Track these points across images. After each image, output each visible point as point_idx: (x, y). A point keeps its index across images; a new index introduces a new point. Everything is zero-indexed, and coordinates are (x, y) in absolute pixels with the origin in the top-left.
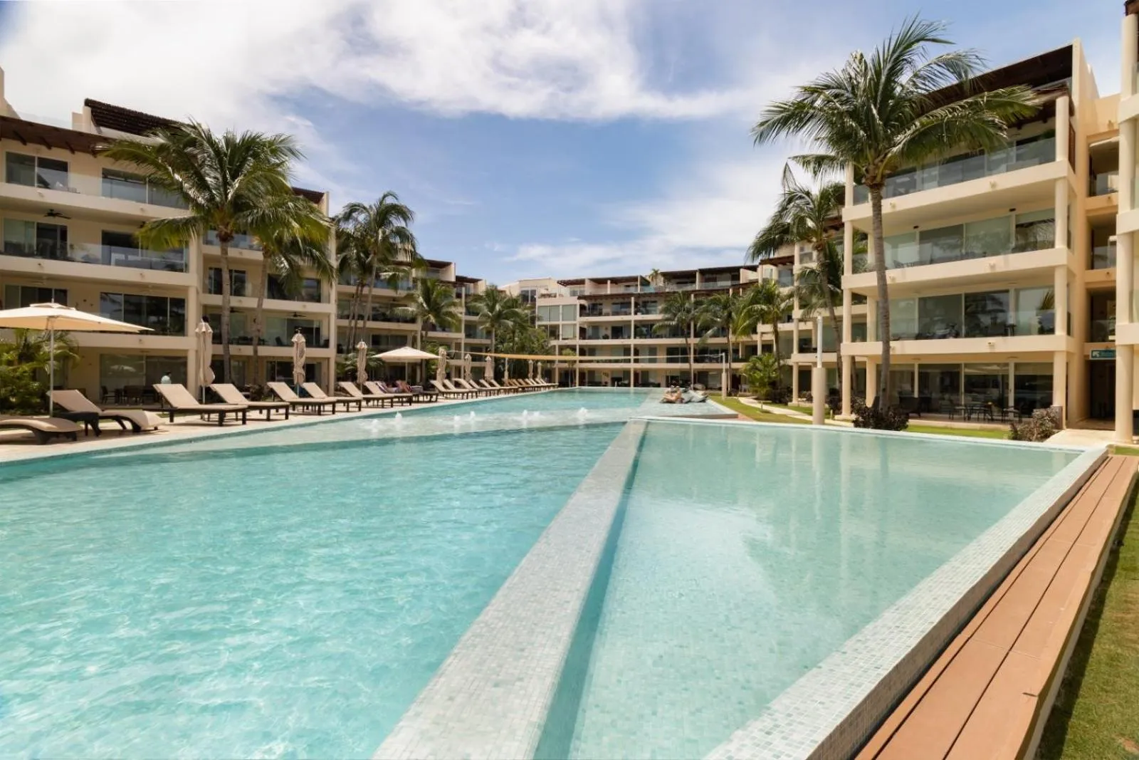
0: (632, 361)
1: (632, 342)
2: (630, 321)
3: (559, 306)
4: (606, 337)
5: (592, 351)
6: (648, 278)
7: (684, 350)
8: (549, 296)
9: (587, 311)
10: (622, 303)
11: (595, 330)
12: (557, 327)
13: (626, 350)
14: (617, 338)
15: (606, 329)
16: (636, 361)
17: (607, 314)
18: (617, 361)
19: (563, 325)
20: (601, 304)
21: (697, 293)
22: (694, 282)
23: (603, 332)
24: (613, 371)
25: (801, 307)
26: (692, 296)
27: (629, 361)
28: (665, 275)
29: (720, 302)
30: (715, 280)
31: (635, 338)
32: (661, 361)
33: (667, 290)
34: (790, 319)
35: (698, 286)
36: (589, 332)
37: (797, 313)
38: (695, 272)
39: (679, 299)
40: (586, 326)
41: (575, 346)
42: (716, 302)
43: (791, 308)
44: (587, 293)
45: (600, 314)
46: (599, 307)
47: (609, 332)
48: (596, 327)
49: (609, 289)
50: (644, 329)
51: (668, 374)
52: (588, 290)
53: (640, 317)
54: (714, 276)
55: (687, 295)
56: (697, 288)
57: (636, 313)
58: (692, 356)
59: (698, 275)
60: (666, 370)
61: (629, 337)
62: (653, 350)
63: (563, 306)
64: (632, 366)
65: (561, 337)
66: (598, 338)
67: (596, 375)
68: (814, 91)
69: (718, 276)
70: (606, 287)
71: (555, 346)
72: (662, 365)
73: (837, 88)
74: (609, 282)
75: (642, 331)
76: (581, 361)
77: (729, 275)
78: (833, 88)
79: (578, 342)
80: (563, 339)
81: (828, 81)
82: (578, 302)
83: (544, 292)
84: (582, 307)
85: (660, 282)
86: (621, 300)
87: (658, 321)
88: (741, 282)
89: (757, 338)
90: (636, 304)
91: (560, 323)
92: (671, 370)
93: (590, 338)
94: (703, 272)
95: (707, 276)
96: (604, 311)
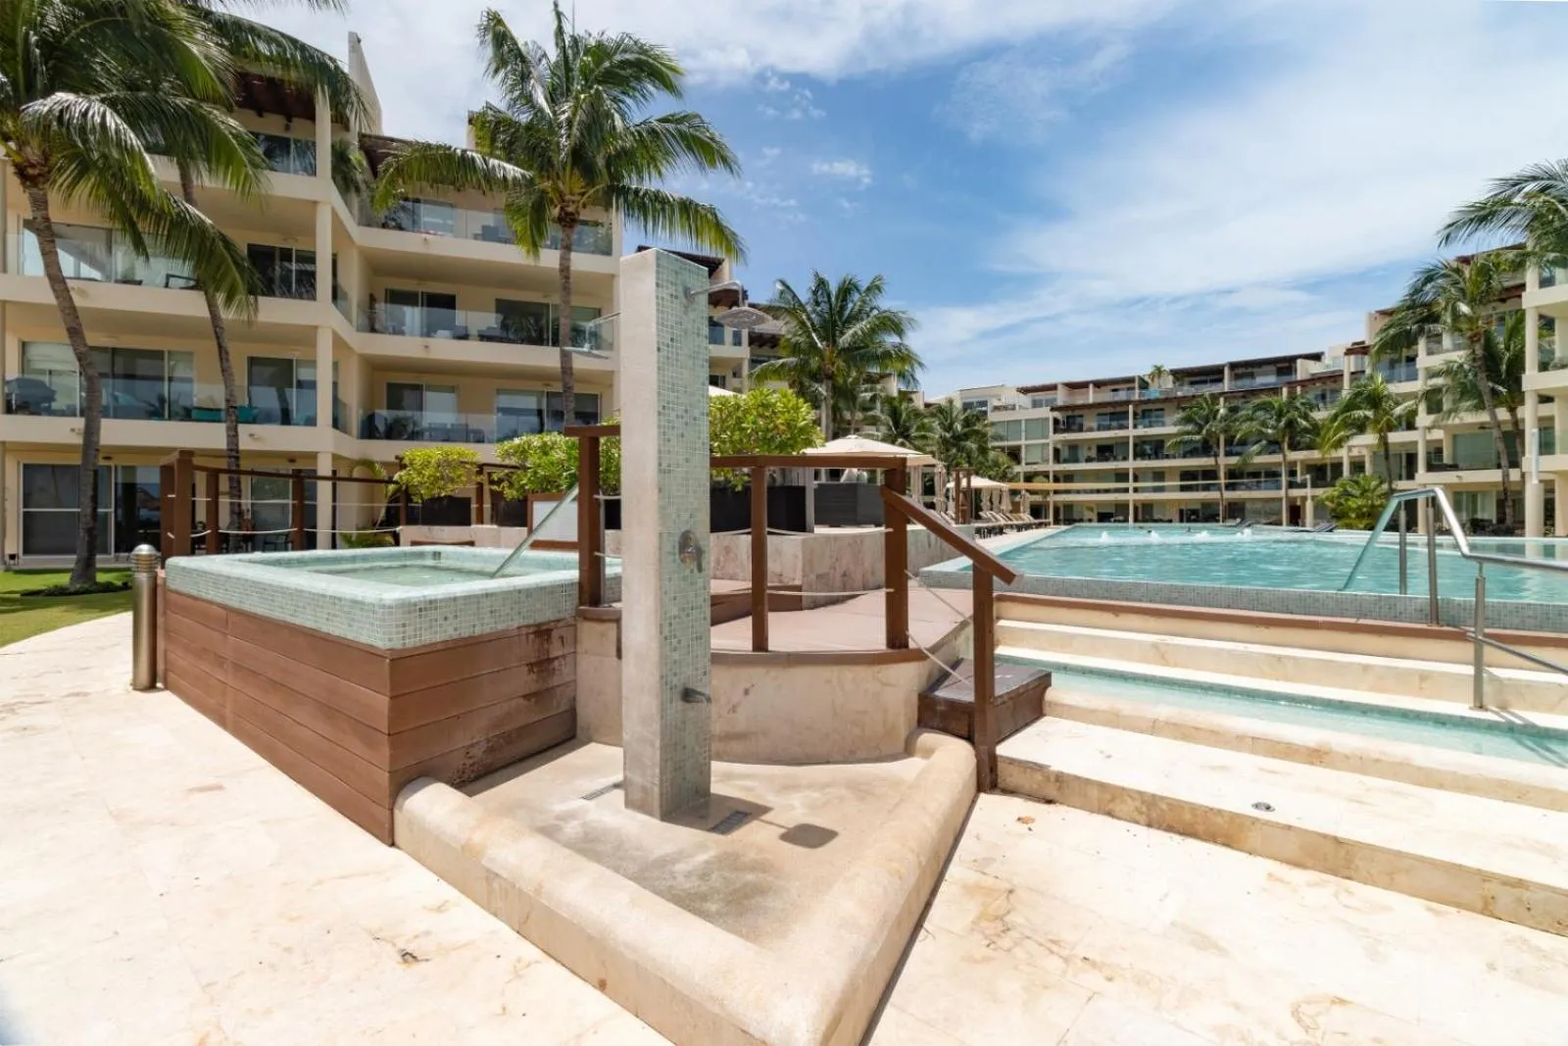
0: (1131, 490)
1: (1131, 464)
2: (1128, 437)
3: (1020, 421)
4: (1089, 460)
5: (1069, 477)
6: (1146, 379)
7: (1210, 474)
8: (1005, 408)
9: (1062, 427)
10: (1112, 414)
11: (1073, 452)
12: (1018, 448)
13: (1121, 476)
14: (1107, 460)
15: (1090, 449)
16: (1136, 490)
17: (1091, 430)
18: (1107, 491)
19: (1027, 446)
20: (1081, 416)
21: (1228, 396)
22: (1221, 380)
23: (1083, 453)
24: (1099, 504)
25: (1430, 411)
26: (1222, 400)
27: (1126, 490)
28: (1175, 373)
29: (1273, 408)
30: (1252, 376)
31: (1135, 458)
32: (1172, 489)
33: (1179, 394)
34: (1411, 426)
35: (1227, 385)
36: (1065, 453)
37: (1423, 419)
38: (1223, 366)
39: (1204, 405)
40: (1059, 446)
41: (1048, 472)
42: (1265, 407)
43: (1413, 413)
44: (1060, 402)
45: (1080, 430)
46: (1078, 420)
47: (1093, 453)
48: (1073, 447)
49: (1092, 396)
50: (1147, 448)
51: (1183, 507)
52: (1061, 397)
53: (1141, 431)
54: (1250, 370)
55: (1215, 398)
56: (1226, 390)
57: (1135, 427)
58: (1222, 481)
59: (1226, 371)
60: (1180, 501)
61: (1125, 458)
62: (1159, 475)
63: (1026, 420)
64: (1131, 497)
65: (1023, 462)
66: (1076, 460)
67: (1075, 509)
68: (1517, 183)
69: (1255, 370)
70: (1088, 393)
71: (1018, 473)
72: (1173, 494)
73: (1548, 179)
74: (1091, 386)
75: (1145, 450)
76: (1056, 492)
77: (1273, 368)
78: (1542, 179)
79: (1052, 467)
80: (1027, 464)
81: (1538, 172)
82: (1051, 415)
83: (997, 403)
84: (1056, 421)
85: (1168, 383)
86: (1110, 410)
87: (1170, 436)
88: (1299, 378)
89: (1343, 454)
90: (1135, 414)
91: (1023, 442)
92: (1186, 501)
93: (1066, 461)
94: (1233, 366)
95: (1240, 371)
96: (1087, 424)
